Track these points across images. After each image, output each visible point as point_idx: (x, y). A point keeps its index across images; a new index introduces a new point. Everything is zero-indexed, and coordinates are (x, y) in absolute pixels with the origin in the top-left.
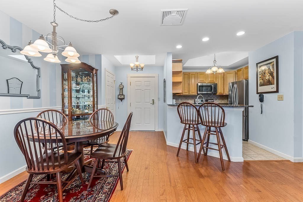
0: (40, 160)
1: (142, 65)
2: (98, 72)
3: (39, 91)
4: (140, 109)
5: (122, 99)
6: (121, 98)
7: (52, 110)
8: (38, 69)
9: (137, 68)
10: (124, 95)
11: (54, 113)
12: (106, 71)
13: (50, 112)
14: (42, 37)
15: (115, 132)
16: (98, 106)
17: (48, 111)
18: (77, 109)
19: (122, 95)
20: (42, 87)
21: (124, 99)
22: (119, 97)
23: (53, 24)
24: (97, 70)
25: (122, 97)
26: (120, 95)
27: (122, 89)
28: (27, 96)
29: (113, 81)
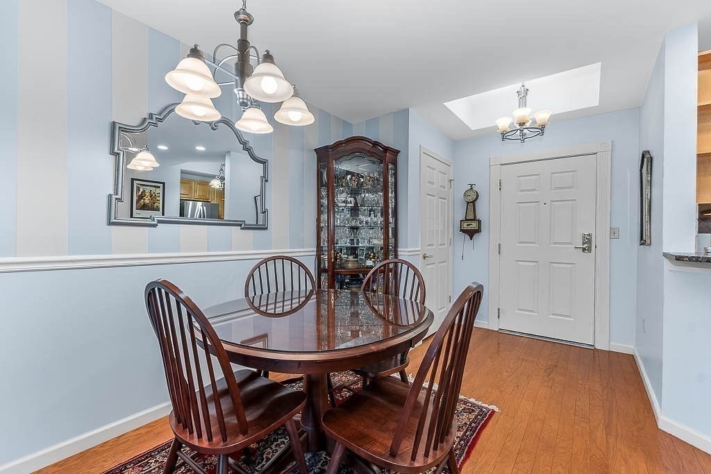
0: (209, 393)
1: (542, 116)
2: (400, 158)
3: (265, 212)
4: (534, 264)
5: (471, 233)
6: (471, 229)
7: (283, 258)
8: (264, 162)
9: (522, 131)
10: (479, 222)
11: (287, 263)
12: (422, 154)
13: (279, 262)
14: (195, 53)
15: (411, 349)
16: (399, 249)
17: (274, 259)
18: (351, 258)
19: (474, 219)
20: (272, 204)
21: (478, 231)
22: (465, 226)
23: (242, 16)
24: (396, 152)
25: (474, 225)
26: (466, 220)
27: (472, 204)
28: (241, 225)
29: (447, 183)
